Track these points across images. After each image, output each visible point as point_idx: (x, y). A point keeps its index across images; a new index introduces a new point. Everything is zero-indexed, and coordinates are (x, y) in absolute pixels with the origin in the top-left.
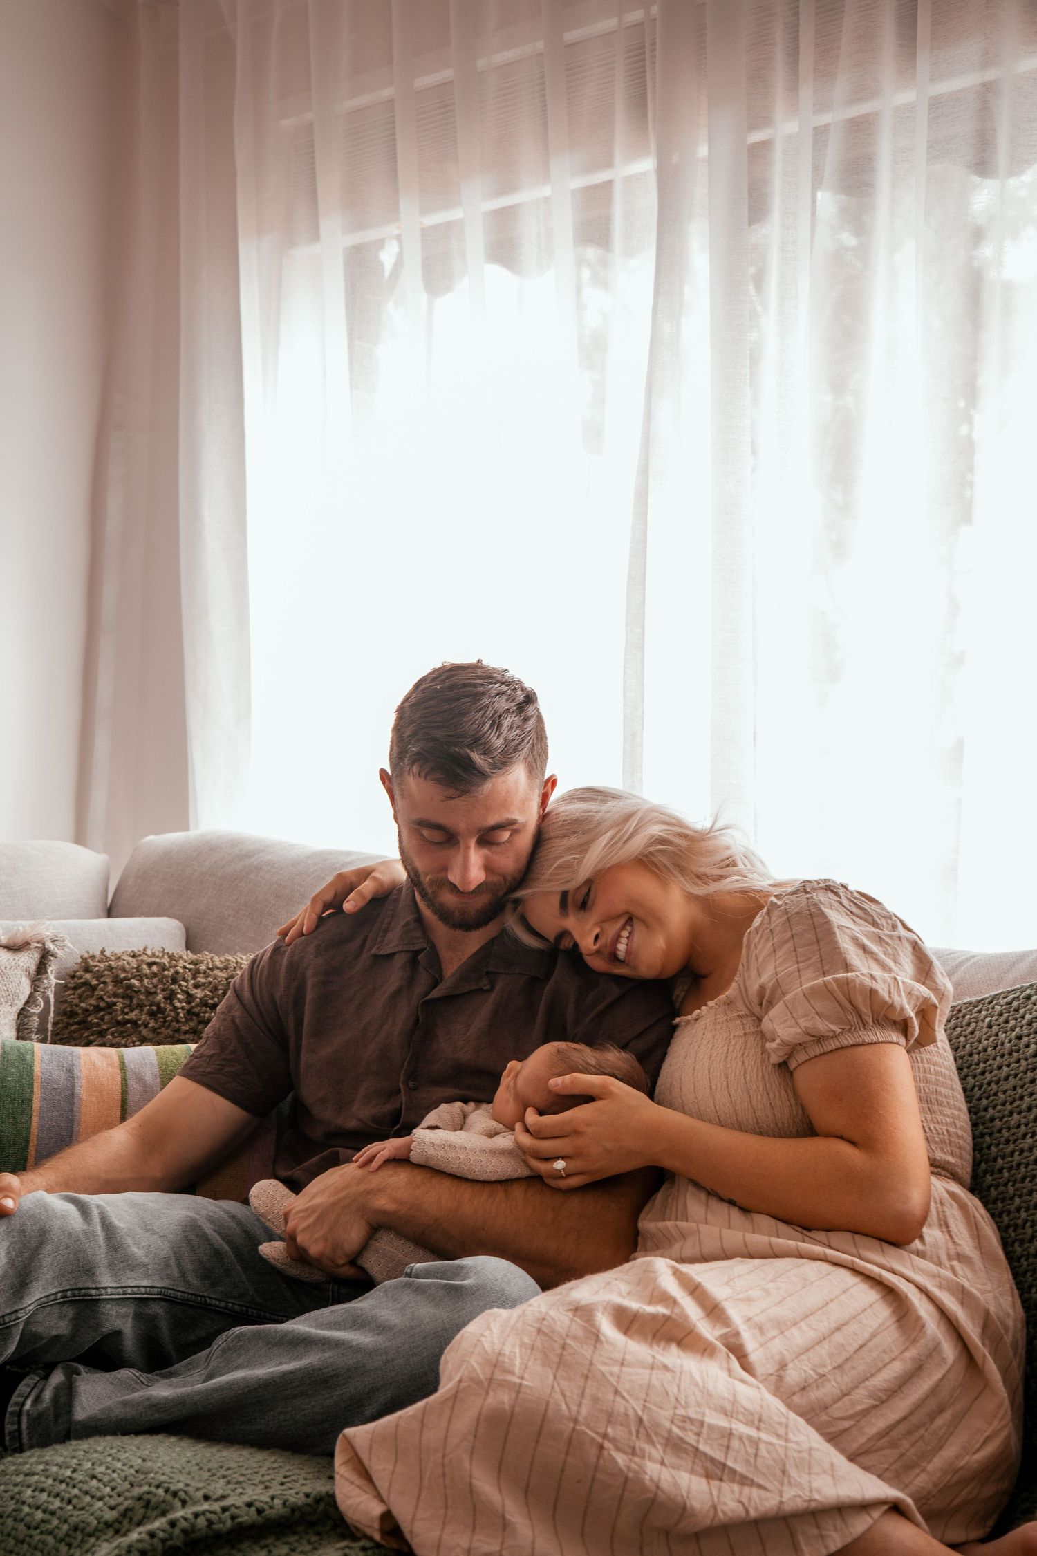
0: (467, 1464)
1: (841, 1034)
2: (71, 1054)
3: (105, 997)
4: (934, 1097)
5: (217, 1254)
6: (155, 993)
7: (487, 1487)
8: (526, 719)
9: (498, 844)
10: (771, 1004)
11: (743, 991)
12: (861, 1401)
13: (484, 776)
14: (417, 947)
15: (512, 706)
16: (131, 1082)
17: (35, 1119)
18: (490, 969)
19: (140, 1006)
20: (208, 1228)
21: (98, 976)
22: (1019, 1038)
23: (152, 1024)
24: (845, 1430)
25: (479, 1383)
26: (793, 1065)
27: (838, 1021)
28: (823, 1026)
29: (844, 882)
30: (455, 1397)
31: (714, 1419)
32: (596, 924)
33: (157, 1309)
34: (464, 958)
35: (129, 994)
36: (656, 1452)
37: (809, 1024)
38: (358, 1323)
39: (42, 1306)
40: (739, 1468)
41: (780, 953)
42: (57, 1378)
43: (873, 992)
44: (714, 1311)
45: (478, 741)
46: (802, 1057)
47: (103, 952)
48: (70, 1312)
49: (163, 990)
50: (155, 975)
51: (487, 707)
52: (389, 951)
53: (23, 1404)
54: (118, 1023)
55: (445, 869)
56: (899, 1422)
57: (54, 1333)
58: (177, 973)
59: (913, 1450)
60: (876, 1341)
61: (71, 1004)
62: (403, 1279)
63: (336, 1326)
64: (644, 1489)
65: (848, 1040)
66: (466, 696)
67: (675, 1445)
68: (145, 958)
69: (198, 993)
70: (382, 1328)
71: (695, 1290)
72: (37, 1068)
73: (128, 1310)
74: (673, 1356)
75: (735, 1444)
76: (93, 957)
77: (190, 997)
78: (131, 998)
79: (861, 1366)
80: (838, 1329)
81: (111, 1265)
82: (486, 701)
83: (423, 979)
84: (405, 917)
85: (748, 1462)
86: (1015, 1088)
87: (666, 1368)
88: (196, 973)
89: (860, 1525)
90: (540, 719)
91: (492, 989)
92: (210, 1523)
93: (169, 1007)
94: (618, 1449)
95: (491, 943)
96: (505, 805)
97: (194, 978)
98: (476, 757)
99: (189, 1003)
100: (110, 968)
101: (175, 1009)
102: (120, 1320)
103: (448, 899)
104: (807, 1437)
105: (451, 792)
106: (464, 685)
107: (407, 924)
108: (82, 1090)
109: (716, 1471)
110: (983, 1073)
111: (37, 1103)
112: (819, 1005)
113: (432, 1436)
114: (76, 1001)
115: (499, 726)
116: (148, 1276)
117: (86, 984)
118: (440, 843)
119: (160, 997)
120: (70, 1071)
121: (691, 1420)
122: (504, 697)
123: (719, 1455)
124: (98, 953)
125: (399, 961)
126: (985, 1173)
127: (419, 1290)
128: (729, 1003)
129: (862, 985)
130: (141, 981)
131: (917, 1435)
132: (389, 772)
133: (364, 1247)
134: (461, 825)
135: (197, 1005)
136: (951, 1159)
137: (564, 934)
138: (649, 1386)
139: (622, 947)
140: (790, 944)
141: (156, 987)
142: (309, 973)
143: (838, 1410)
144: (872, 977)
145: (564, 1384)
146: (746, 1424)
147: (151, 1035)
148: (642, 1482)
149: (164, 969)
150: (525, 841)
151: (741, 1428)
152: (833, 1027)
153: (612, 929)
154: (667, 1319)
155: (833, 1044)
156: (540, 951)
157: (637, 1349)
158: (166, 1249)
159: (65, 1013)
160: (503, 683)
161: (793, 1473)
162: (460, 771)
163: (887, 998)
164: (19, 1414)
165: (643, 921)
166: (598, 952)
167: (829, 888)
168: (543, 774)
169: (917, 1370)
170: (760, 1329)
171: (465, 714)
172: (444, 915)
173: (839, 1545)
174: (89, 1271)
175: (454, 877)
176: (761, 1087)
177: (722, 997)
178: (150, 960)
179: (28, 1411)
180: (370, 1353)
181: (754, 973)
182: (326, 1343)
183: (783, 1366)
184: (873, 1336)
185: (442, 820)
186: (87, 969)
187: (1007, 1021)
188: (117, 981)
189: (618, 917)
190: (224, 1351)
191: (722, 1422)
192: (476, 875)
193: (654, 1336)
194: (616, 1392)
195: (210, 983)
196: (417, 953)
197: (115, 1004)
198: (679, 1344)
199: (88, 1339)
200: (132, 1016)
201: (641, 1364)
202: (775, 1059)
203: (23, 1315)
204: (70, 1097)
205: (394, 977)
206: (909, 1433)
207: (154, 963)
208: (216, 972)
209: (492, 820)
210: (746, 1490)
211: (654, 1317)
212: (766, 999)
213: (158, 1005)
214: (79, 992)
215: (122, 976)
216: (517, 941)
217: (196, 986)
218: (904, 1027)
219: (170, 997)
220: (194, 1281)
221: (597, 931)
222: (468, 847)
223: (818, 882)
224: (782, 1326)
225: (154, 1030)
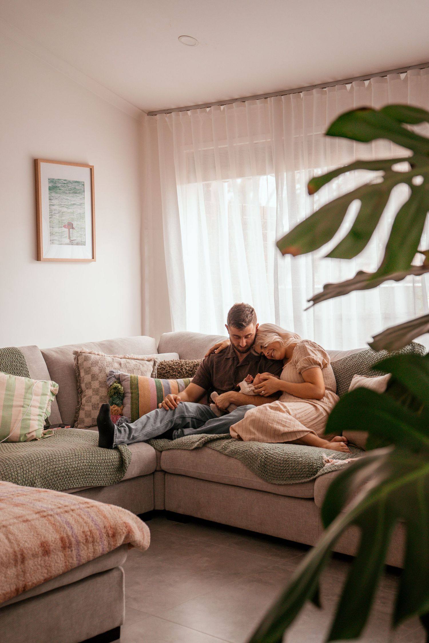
0: (249, 426)
1: (309, 366)
2: (167, 380)
3: (168, 370)
4: (327, 377)
5: (202, 412)
6: (178, 369)
7: (252, 429)
8: (252, 315)
9: (248, 338)
10: (297, 363)
11: (293, 361)
12: (309, 420)
13: (245, 327)
14: (234, 356)
15: (250, 312)
16: (179, 386)
17: (164, 392)
18: (249, 360)
19: (176, 371)
20: (201, 408)
21: (165, 366)
22: (345, 366)
23: (179, 375)
24: (306, 424)
25: (250, 416)
26: (301, 373)
27: (308, 365)
28: (305, 365)
29: (310, 340)
30: (247, 418)
31: (284, 419)
32: (268, 351)
33: (194, 420)
34: (244, 358)
35: (173, 369)
36: (276, 424)
37: (303, 365)
38: (230, 416)
39: (177, 418)
40: (288, 426)
41: (298, 353)
42: (180, 430)
43: (313, 359)
44: (285, 407)
45: (244, 320)
46: (303, 371)
47: (164, 361)
48: (181, 419)
49: (180, 368)
50: (177, 365)
51: (245, 313)
52: (229, 358)
53: (175, 434)
54: (171, 375)
55: (239, 343)
56: (315, 423)
57: (179, 423)
58: (182, 364)
59: (318, 428)
60: (312, 412)
61: (160, 372)
62: (237, 409)
63: (226, 417)
64: (274, 428)
65: (310, 367)
66: (241, 312)
67: (278, 423)
68: (174, 361)
69: (187, 368)
70: (234, 416)
71: (282, 405)
72: (162, 383)
73: (190, 419)
74: (278, 412)
75: (287, 423)
76: (163, 362)
77: (186, 369)
78: (173, 370)
79: (309, 415)
80: (305, 410)
81: (187, 412)
82: (245, 312)
83: (236, 362)
84: (231, 351)
85: (289, 425)
86: (344, 375)
87: (277, 413)
88: (186, 364)
89: (306, 434)
90: (255, 314)
91: (249, 364)
92: (213, 438)
93: (182, 372)
94: (270, 423)
95: (248, 355)
96: (249, 331)
97: (186, 365)
98: (244, 324)
99: (186, 370)
100: (167, 364)
101: (183, 372)
102: (189, 420)
103: (240, 348)
104: (298, 422)
105: (239, 330)
106: (241, 309)
107: (232, 352)
108: (171, 387)
109: (284, 426)
110: (339, 373)
111: (163, 390)
112: (304, 362)
113: (244, 424)
114: (161, 371)
115: (248, 317)
116: (193, 414)
117: (163, 368)
118: (238, 338)
119: (179, 369)
120: (168, 384)
121: (281, 420)
122: (248, 311)
123: (285, 424)
124: (163, 361)
125: (231, 359)
126: (339, 390)
127: (240, 410)
128: (291, 363)
129: (311, 358)
130: (175, 366)
131: (318, 426)
132: (227, 325)
133: (229, 407)
134: (241, 335)
135: (188, 371)
136: (330, 387)
137: (262, 353)
138: (274, 415)
139: (273, 354)
140: (300, 352)
141: (178, 367)
142: (214, 362)
143: (305, 421)
144: (313, 356)
145: (262, 415)
146: (289, 420)
147: (179, 377)
148: (274, 427)
149: (179, 364)
150: (253, 337)
151: (288, 421)
152: (307, 365)
153: (271, 352)
154: (277, 407)
155: (307, 368)
156: (258, 356)
157: (272, 411)
158: (195, 410)
159: (159, 374)
160: (248, 308)
161: (296, 427)
162: (241, 326)
163: (316, 360)
164: (175, 435)
165: (276, 350)
166: (268, 355)
167: (307, 341)
168: (256, 323)
169: (318, 416)
170: (293, 410)
171: (241, 315)
172: (239, 351)
173: (303, 436)
174: (183, 412)
175: (241, 344)
176: (296, 377)
177: (290, 362)
178: (176, 362)
179: (176, 435)
180: (233, 419)
181: (294, 357)
182: (225, 419)
183: (296, 415)
184: (311, 412)
185: (238, 335)
186: (162, 365)
187: (343, 363)
188: (170, 367)
189: (271, 349)
190: (208, 423)
191: (285, 420)
192: (245, 344)
193: (275, 410)
194: (270, 416)
195: (190, 366)
196: (234, 357)
197: (170, 371)
198: (279, 411)
199: (184, 424)
200: (174, 373)
201: (273, 413)
202: (298, 372)
203: (174, 419)
204: (169, 388)
205: (230, 362)
206: (317, 425)
207: (177, 363)
208: (190, 364)
209: (247, 334)
210: (289, 428)
211: (275, 407)
212: (297, 362)
213: (179, 371)
214: (161, 369)
215: (170, 365)
216: (253, 354)
217: (187, 367)
218: (320, 365)
219: (182, 369)
220: (199, 416)
221: (268, 352)
222: (243, 339)
223: (305, 340)
224: (296, 409)
225: (179, 376)
